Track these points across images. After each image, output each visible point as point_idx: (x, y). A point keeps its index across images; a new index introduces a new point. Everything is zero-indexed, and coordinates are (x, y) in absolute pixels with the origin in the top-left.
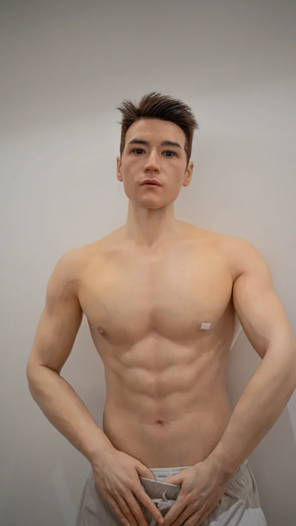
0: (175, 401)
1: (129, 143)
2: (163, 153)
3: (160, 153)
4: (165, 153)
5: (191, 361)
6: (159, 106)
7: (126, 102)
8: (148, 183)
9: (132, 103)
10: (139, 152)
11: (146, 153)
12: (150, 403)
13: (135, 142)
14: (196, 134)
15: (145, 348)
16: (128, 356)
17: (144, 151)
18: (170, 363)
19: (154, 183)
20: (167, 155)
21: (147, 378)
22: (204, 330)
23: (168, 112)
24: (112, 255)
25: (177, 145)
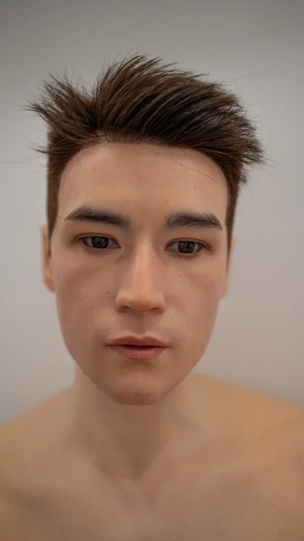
1: (69, 218)
2: (169, 245)
3: (162, 248)
4: (176, 247)
6: (159, 103)
7: (55, 85)
9: (74, 86)
10: (100, 243)
11: (119, 247)
17: (115, 241)
20: (181, 250)
23: (184, 121)
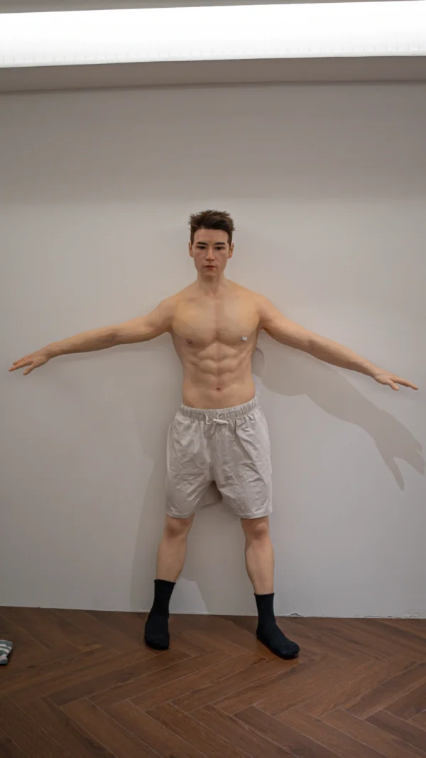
0: (227, 377)
2: (215, 248)
4: (217, 248)
5: (235, 356)
8: (208, 266)
10: (203, 248)
11: (206, 249)
12: (213, 379)
13: (199, 243)
14: (234, 233)
15: (213, 349)
16: (203, 353)
17: (205, 247)
18: (225, 357)
19: (212, 267)
21: (212, 364)
22: (243, 341)
24: (191, 300)
25: (223, 243)
